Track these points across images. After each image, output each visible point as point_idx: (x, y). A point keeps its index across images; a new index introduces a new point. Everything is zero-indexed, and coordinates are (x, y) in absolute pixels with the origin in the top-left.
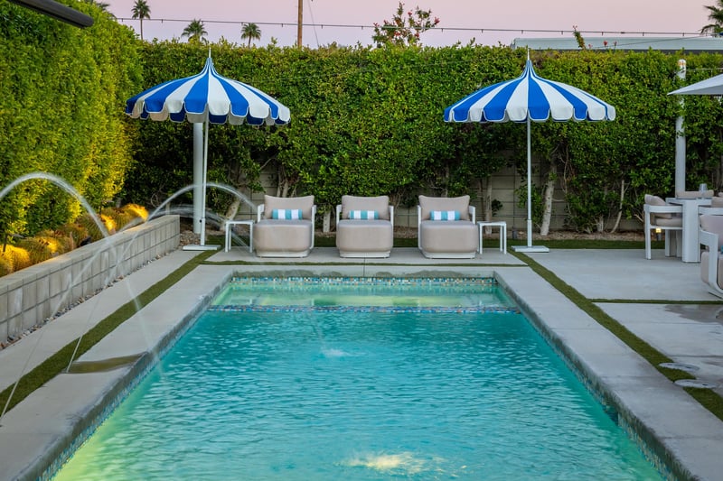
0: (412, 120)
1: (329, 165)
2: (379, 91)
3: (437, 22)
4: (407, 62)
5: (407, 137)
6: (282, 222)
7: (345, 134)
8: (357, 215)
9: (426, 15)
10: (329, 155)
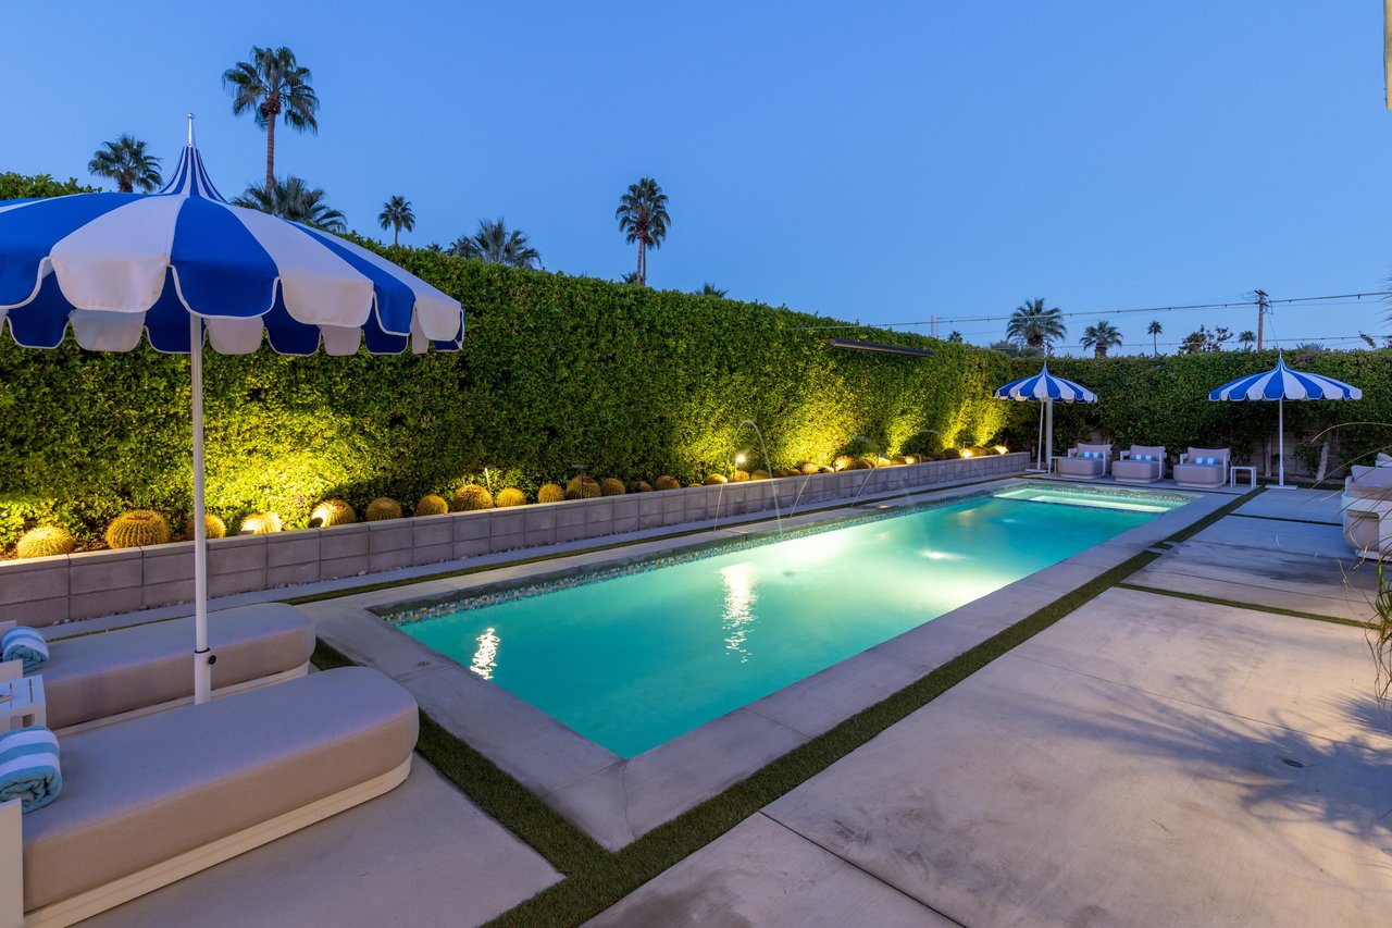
0: (1198, 399)
1: (1134, 427)
2: (1172, 382)
3: (1232, 335)
4: (1194, 363)
5: (1194, 410)
6: (1087, 459)
7: (1146, 408)
8: (1138, 457)
9: (1224, 331)
10: (1135, 421)
